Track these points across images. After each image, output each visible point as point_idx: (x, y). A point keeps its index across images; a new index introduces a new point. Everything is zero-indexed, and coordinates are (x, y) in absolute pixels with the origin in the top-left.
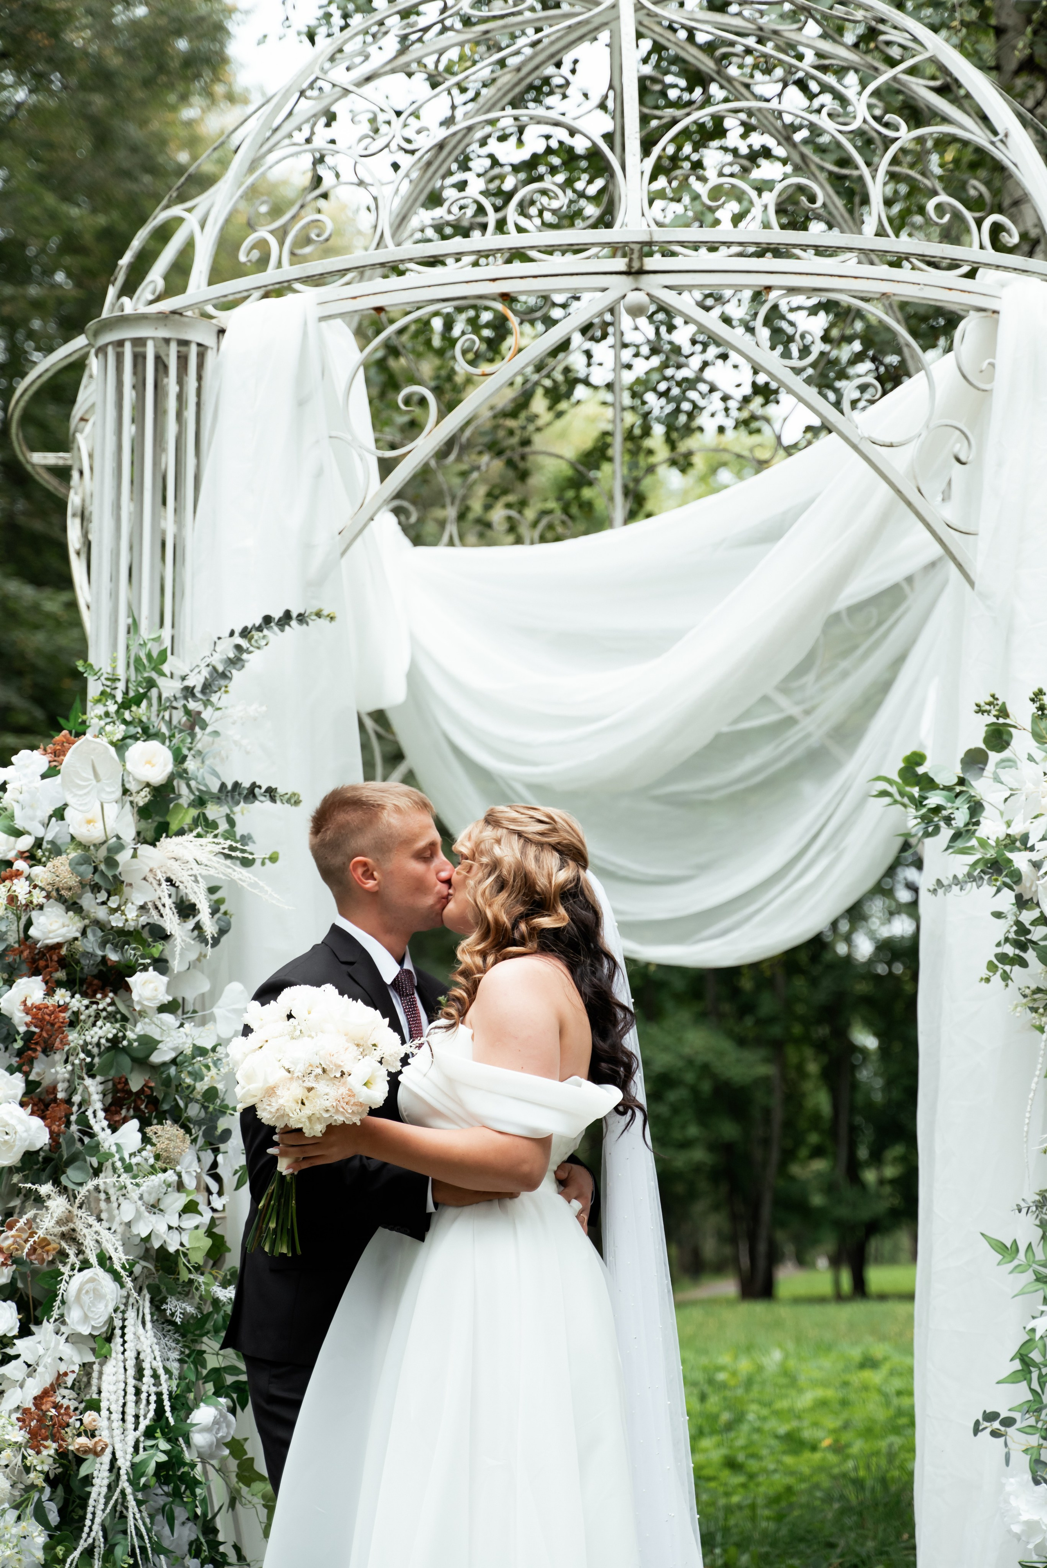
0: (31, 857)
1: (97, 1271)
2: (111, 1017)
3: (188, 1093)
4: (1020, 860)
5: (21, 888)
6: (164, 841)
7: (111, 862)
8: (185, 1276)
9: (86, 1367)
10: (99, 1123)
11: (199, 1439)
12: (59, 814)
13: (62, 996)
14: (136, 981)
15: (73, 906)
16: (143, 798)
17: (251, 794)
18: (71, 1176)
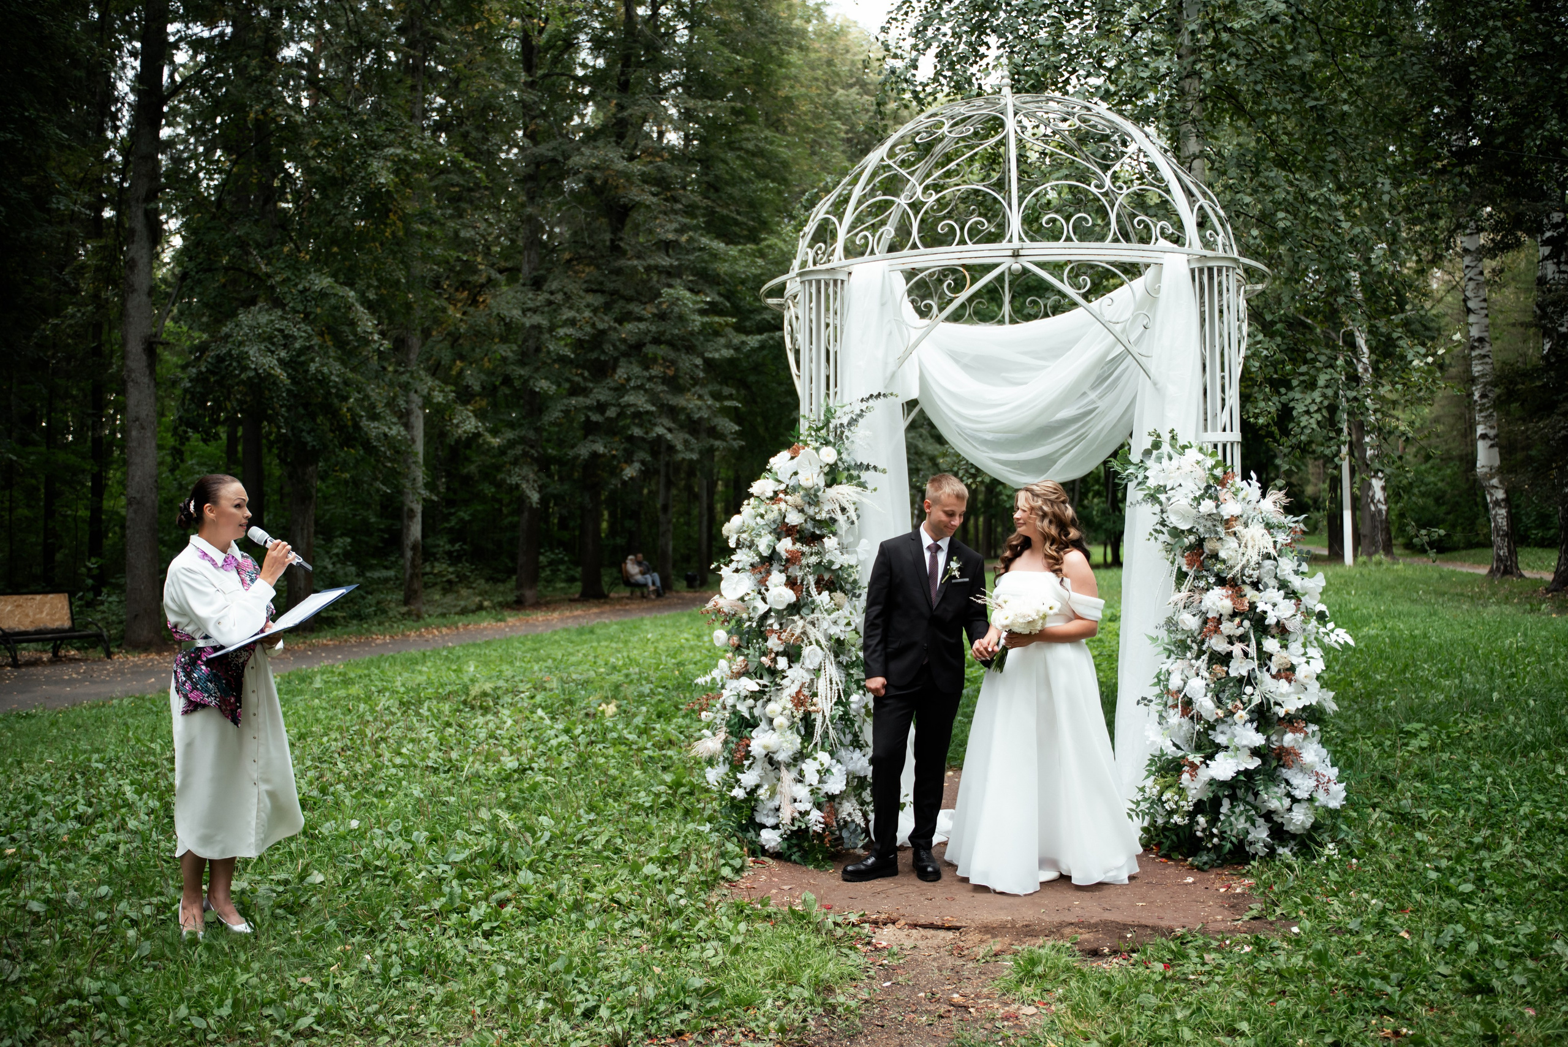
0: (785, 492)
1: (814, 646)
2: (817, 554)
3: (846, 581)
4: (1162, 497)
5: (783, 505)
6: (835, 487)
7: (816, 496)
8: (847, 647)
9: (812, 680)
10: (813, 591)
11: (853, 706)
12: (796, 473)
13: (798, 545)
14: (825, 540)
15: (802, 511)
16: (826, 469)
17: (867, 467)
18: (804, 611)
